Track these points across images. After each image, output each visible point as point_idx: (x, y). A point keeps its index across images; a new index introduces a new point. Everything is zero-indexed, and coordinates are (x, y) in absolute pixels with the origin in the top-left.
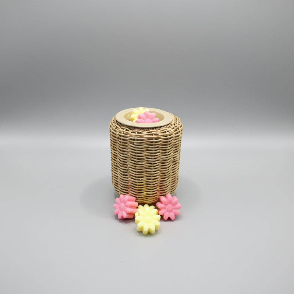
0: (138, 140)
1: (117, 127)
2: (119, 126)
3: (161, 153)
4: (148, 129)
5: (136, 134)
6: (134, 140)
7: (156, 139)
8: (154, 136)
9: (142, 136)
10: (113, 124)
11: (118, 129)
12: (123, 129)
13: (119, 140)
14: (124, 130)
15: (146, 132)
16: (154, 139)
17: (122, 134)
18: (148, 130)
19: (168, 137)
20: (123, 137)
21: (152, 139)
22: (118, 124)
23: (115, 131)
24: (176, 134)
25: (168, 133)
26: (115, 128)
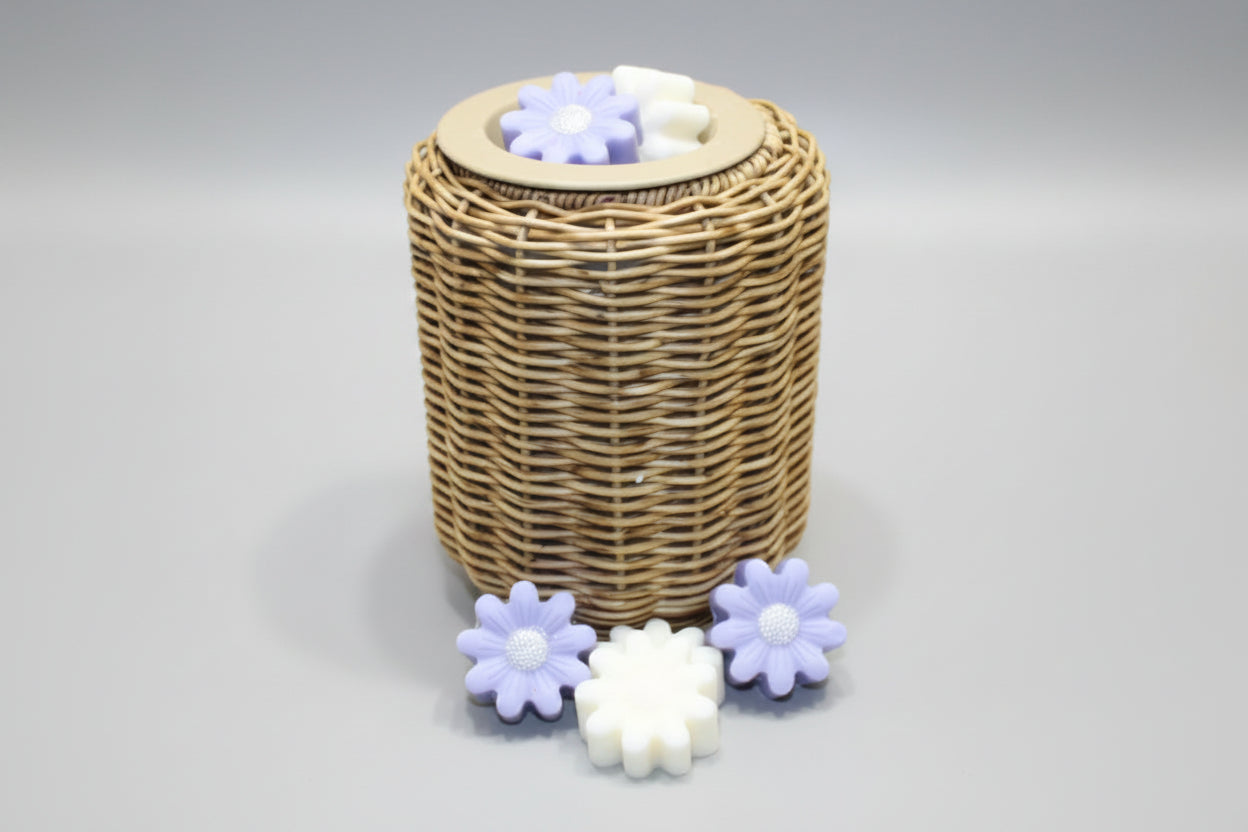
0: (621, 264)
1: (472, 205)
2: (485, 196)
3: (744, 319)
5: (611, 230)
6: (602, 265)
7: (722, 244)
8: (710, 232)
9: (639, 242)
10: (438, 186)
11: (484, 213)
12: (521, 211)
13: (505, 276)
14: (531, 218)
15: (667, 208)
17: (520, 243)
18: (673, 200)
19: (779, 224)
20: (530, 254)
21: (703, 246)
22: (471, 189)
23: (465, 227)
24: (809, 202)
25: (773, 204)
26: (459, 214)
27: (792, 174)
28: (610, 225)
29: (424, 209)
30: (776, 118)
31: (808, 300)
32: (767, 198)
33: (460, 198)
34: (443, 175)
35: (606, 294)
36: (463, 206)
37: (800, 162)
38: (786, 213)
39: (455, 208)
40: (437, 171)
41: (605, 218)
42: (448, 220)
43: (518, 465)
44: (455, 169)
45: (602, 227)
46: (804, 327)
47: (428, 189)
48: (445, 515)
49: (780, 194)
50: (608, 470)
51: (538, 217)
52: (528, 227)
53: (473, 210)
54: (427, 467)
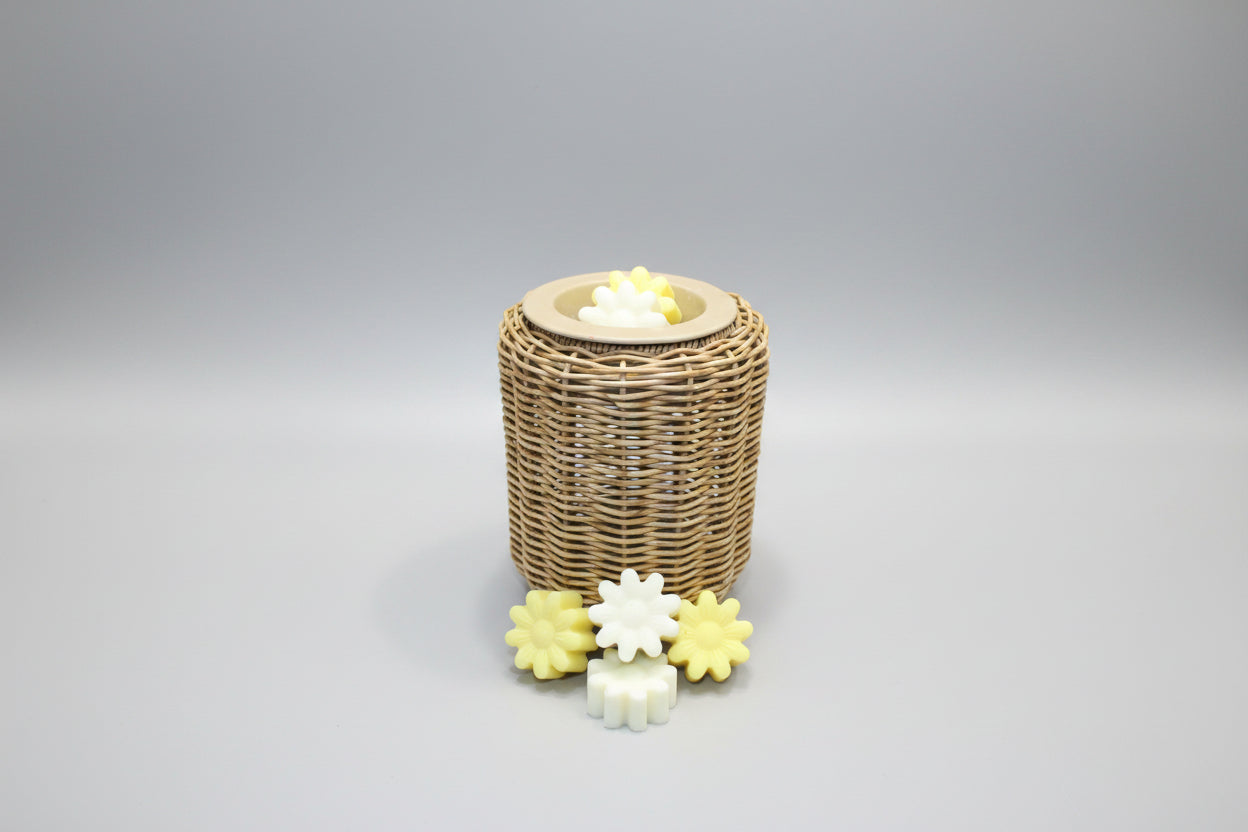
0: (630, 390)
1: (538, 348)
2: (548, 344)
4: (659, 349)
6: (616, 391)
7: (698, 380)
8: (689, 371)
9: (641, 376)
10: (518, 337)
11: (545, 354)
12: (568, 353)
13: (555, 395)
14: (573, 358)
16: (691, 381)
17: (566, 374)
19: (736, 370)
20: (571, 382)
21: (684, 381)
22: (538, 338)
23: (532, 363)
24: (758, 357)
25: (732, 357)
26: (528, 354)
27: (746, 338)
28: (623, 364)
29: (507, 349)
30: (739, 304)
31: (755, 420)
32: (729, 352)
33: (531, 344)
34: (521, 330)
35: (619, 409)
36: (531, 348)
37: (753, 330)
38: (741, 363)
39: (526, 349)
40: (518, 327)
41: (620, 360)
42: (521, 358)
43: (561, 520)
44: (531, 326)
45: (618, 365)
46: (752, 435)
47: (512, 339)
48: (516, 546)
49: (736, 351)
50: (618, 527)
51: (578, 357)
52: (572, 364)
53: (537, 352)
54: (507, 516)
